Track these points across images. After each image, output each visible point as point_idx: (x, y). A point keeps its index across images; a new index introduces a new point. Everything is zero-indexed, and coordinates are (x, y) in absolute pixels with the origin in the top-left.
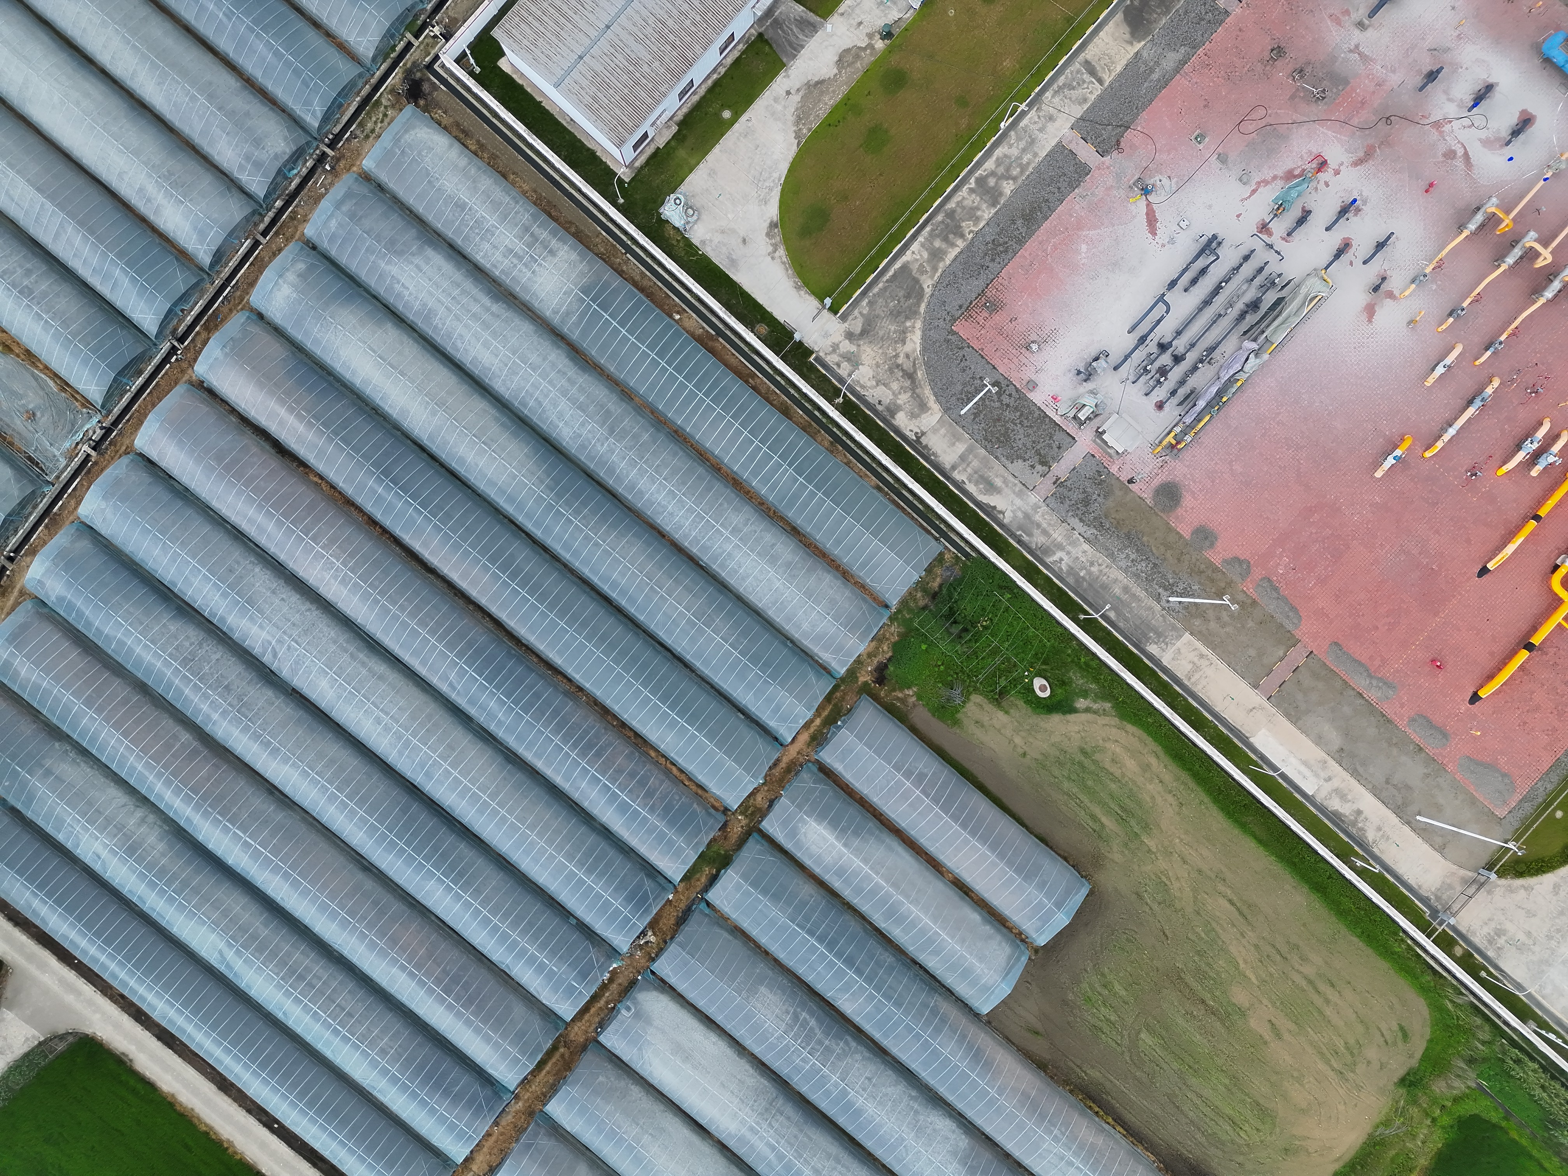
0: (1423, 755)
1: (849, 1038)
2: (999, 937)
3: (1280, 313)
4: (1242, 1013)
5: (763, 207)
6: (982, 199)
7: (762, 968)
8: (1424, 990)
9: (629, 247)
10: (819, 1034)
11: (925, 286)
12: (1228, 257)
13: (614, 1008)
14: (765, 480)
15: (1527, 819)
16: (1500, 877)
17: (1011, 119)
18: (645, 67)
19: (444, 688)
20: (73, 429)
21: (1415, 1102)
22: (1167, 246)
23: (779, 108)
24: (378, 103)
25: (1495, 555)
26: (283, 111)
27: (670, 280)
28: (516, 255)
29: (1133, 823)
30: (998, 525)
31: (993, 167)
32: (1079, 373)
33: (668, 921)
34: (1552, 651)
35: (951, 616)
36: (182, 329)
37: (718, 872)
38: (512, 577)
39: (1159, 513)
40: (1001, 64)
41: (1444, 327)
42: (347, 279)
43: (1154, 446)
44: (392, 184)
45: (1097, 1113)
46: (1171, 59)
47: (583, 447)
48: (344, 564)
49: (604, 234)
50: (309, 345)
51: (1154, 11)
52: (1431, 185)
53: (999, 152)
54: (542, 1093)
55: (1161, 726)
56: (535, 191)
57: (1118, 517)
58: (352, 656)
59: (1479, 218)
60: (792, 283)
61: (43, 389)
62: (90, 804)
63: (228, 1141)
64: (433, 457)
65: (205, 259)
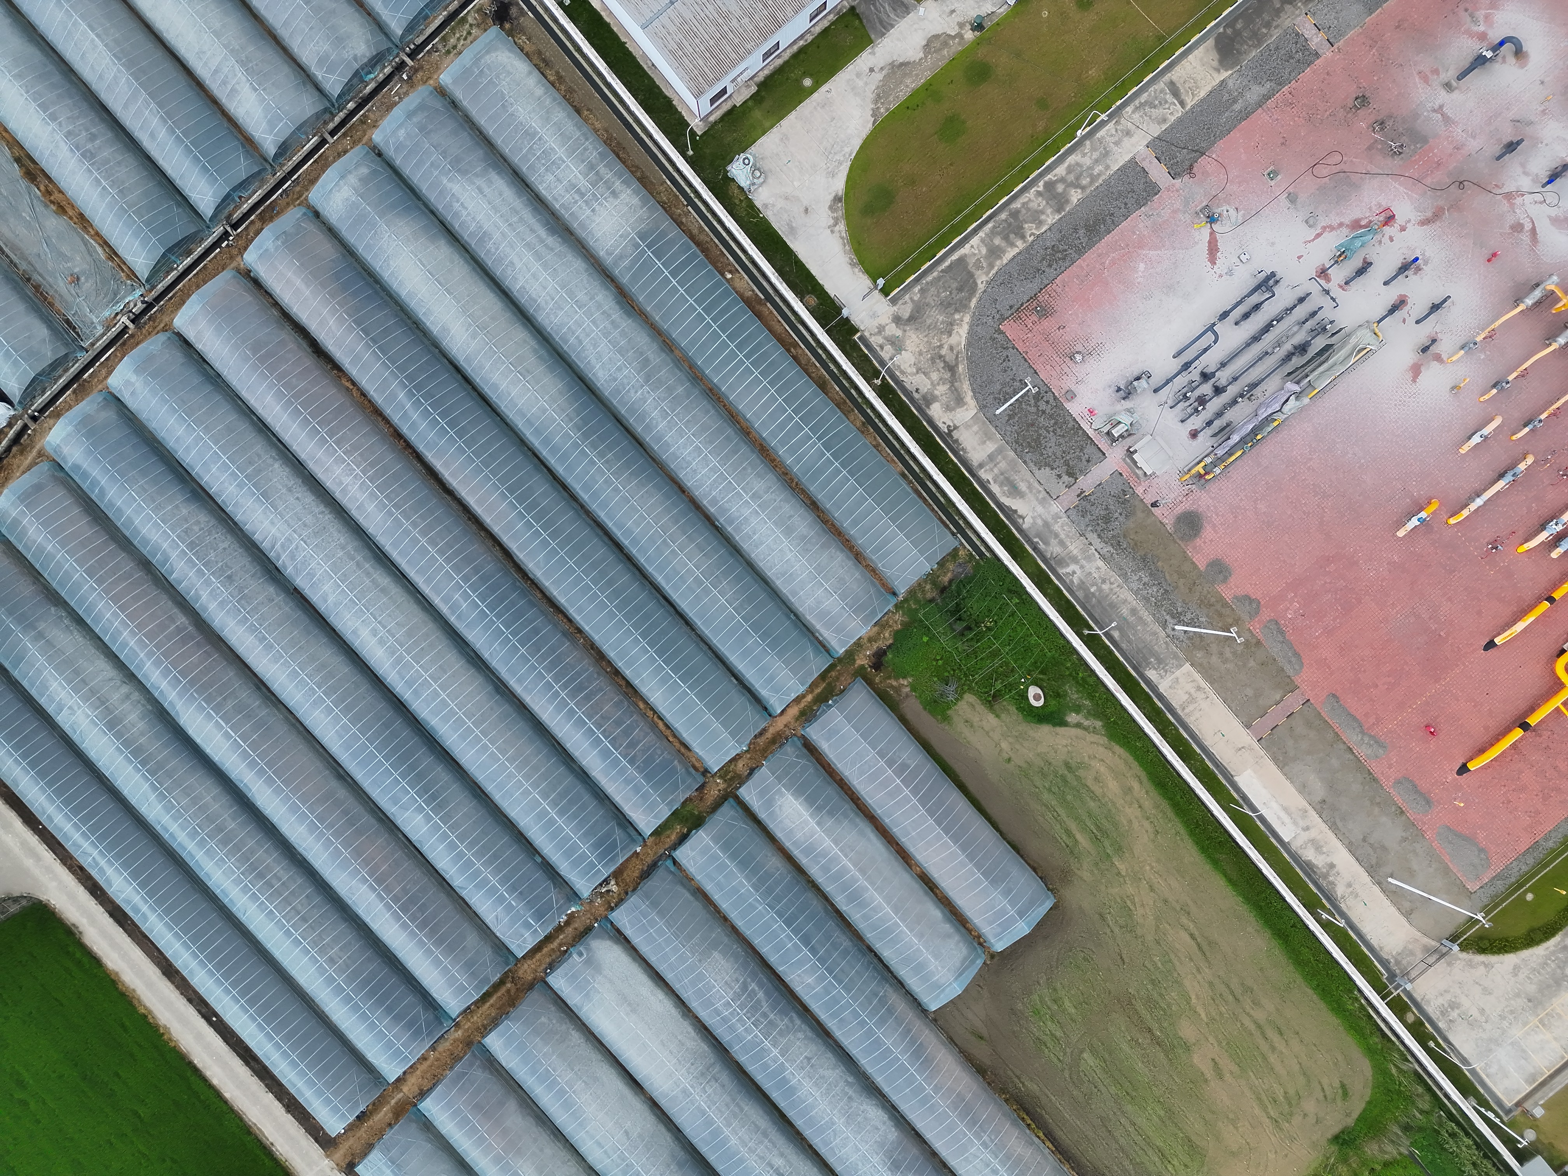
0: (1404, 818)
1: (794, 1015)
2: (957, 938)
3: (1327, 359)
4: (1187, 1048)
5: (830, 179)
6: (1048, 203)
7: (718, 932)
8: (1370, 1051)
9: (692, 199)
10: (765, 1007)
11: (979, 282)
12: (1283, 296)
13: (566, 951)
14: (792, 450)
15: (1497, 897)
16: (1462, 950)
17: (1088, 129)
18: (735, 22)
19: (444, 609)
20: (114, 298)
21: (1345, 1160)
22: (1225, 276)
23: (860, 83)
24: (464, 19)
25: (1505, 631)
26: (369, 14)
27: (727, 238)
28: (579, 191)
29: (1107, 843)
30: (1016, 530)
31: (1064, 173)
32: (1119, 390)
33: (633, 873)
34: (1546, 734)
35: (957, 613)
36: (237, 215)
37: (689, 832)
38: (528, 509)
39: (1178, 541)
40: (1087, 72)
41: (1486, 397)
42: (408, 191)
43: (1182, 473)
44: (466, 103)
45: (1029, 1125)
46: (1255, 92)
47: (617, 391)
48: (364, 472)
49: (669, 183)
50: (361, 249)
51: (1245, 42)
52: (1494, 255)
53: (1071, 159)
54: (483, 1025)
55: (1148, 751)
56: (607, 131)
57: (1136, 538)
58: (358, 564)
59: (1537, 294)
60: (848, 259)
61: (91, 256)
62: (77, 672)
63: (165, 1027)
64: (467, 380)
65: (270, 149)
